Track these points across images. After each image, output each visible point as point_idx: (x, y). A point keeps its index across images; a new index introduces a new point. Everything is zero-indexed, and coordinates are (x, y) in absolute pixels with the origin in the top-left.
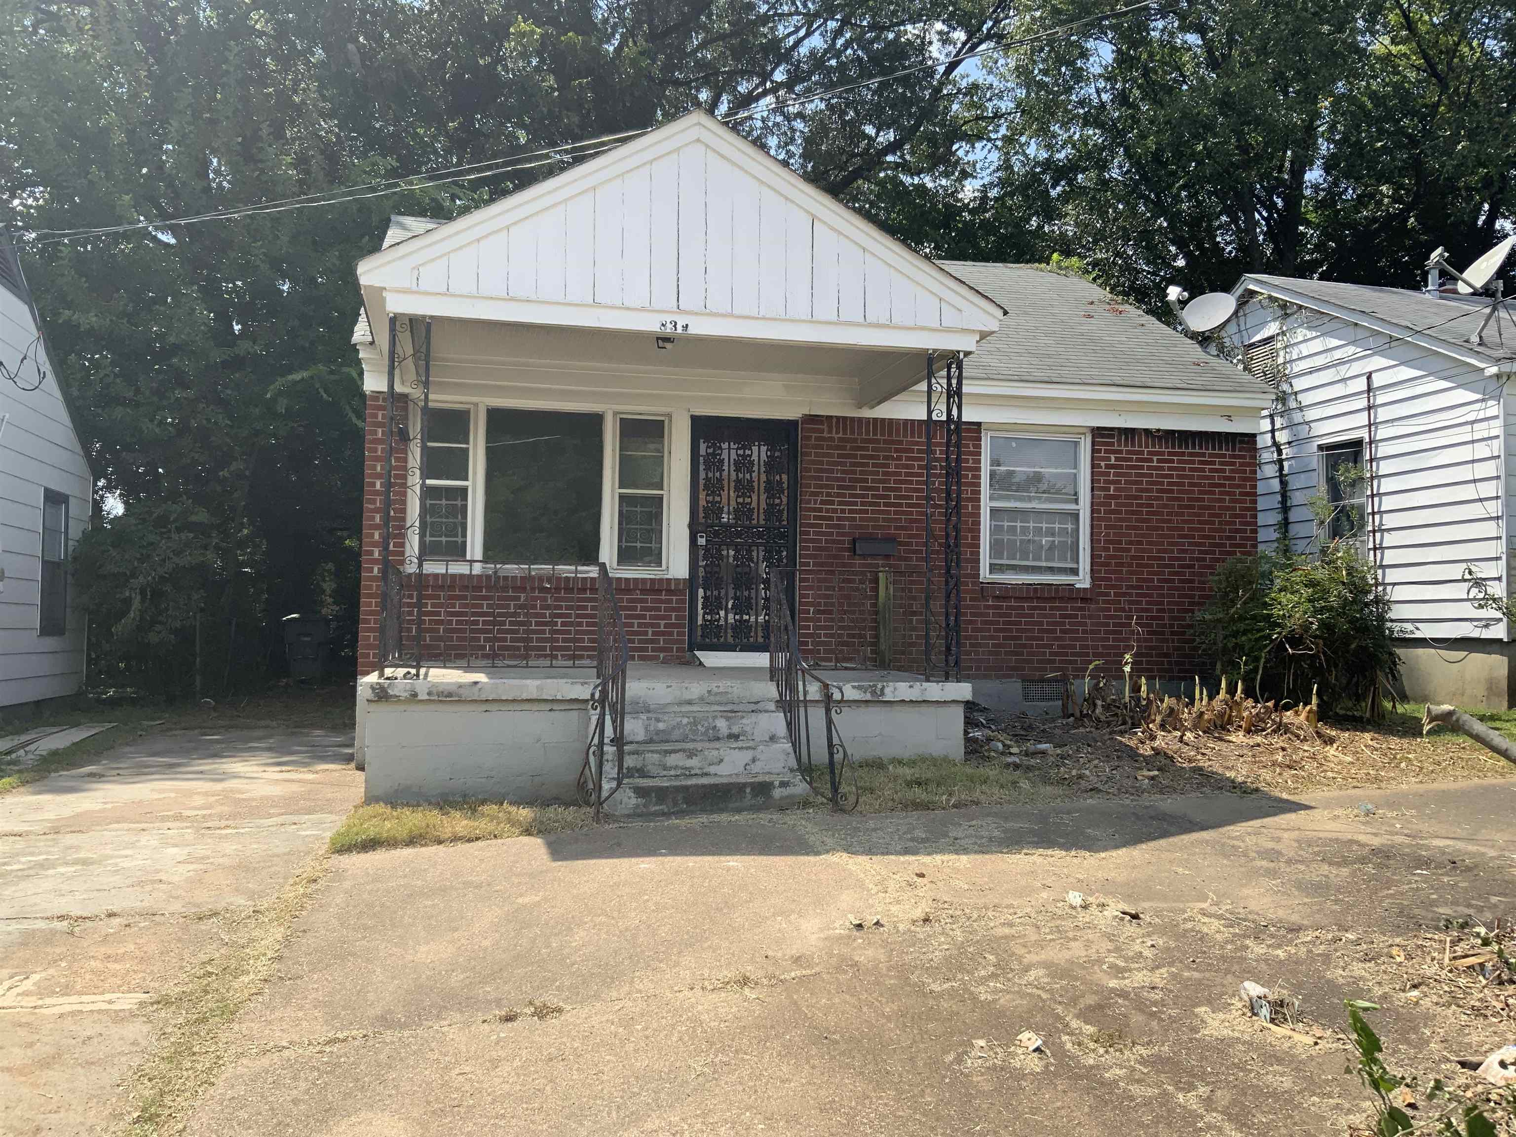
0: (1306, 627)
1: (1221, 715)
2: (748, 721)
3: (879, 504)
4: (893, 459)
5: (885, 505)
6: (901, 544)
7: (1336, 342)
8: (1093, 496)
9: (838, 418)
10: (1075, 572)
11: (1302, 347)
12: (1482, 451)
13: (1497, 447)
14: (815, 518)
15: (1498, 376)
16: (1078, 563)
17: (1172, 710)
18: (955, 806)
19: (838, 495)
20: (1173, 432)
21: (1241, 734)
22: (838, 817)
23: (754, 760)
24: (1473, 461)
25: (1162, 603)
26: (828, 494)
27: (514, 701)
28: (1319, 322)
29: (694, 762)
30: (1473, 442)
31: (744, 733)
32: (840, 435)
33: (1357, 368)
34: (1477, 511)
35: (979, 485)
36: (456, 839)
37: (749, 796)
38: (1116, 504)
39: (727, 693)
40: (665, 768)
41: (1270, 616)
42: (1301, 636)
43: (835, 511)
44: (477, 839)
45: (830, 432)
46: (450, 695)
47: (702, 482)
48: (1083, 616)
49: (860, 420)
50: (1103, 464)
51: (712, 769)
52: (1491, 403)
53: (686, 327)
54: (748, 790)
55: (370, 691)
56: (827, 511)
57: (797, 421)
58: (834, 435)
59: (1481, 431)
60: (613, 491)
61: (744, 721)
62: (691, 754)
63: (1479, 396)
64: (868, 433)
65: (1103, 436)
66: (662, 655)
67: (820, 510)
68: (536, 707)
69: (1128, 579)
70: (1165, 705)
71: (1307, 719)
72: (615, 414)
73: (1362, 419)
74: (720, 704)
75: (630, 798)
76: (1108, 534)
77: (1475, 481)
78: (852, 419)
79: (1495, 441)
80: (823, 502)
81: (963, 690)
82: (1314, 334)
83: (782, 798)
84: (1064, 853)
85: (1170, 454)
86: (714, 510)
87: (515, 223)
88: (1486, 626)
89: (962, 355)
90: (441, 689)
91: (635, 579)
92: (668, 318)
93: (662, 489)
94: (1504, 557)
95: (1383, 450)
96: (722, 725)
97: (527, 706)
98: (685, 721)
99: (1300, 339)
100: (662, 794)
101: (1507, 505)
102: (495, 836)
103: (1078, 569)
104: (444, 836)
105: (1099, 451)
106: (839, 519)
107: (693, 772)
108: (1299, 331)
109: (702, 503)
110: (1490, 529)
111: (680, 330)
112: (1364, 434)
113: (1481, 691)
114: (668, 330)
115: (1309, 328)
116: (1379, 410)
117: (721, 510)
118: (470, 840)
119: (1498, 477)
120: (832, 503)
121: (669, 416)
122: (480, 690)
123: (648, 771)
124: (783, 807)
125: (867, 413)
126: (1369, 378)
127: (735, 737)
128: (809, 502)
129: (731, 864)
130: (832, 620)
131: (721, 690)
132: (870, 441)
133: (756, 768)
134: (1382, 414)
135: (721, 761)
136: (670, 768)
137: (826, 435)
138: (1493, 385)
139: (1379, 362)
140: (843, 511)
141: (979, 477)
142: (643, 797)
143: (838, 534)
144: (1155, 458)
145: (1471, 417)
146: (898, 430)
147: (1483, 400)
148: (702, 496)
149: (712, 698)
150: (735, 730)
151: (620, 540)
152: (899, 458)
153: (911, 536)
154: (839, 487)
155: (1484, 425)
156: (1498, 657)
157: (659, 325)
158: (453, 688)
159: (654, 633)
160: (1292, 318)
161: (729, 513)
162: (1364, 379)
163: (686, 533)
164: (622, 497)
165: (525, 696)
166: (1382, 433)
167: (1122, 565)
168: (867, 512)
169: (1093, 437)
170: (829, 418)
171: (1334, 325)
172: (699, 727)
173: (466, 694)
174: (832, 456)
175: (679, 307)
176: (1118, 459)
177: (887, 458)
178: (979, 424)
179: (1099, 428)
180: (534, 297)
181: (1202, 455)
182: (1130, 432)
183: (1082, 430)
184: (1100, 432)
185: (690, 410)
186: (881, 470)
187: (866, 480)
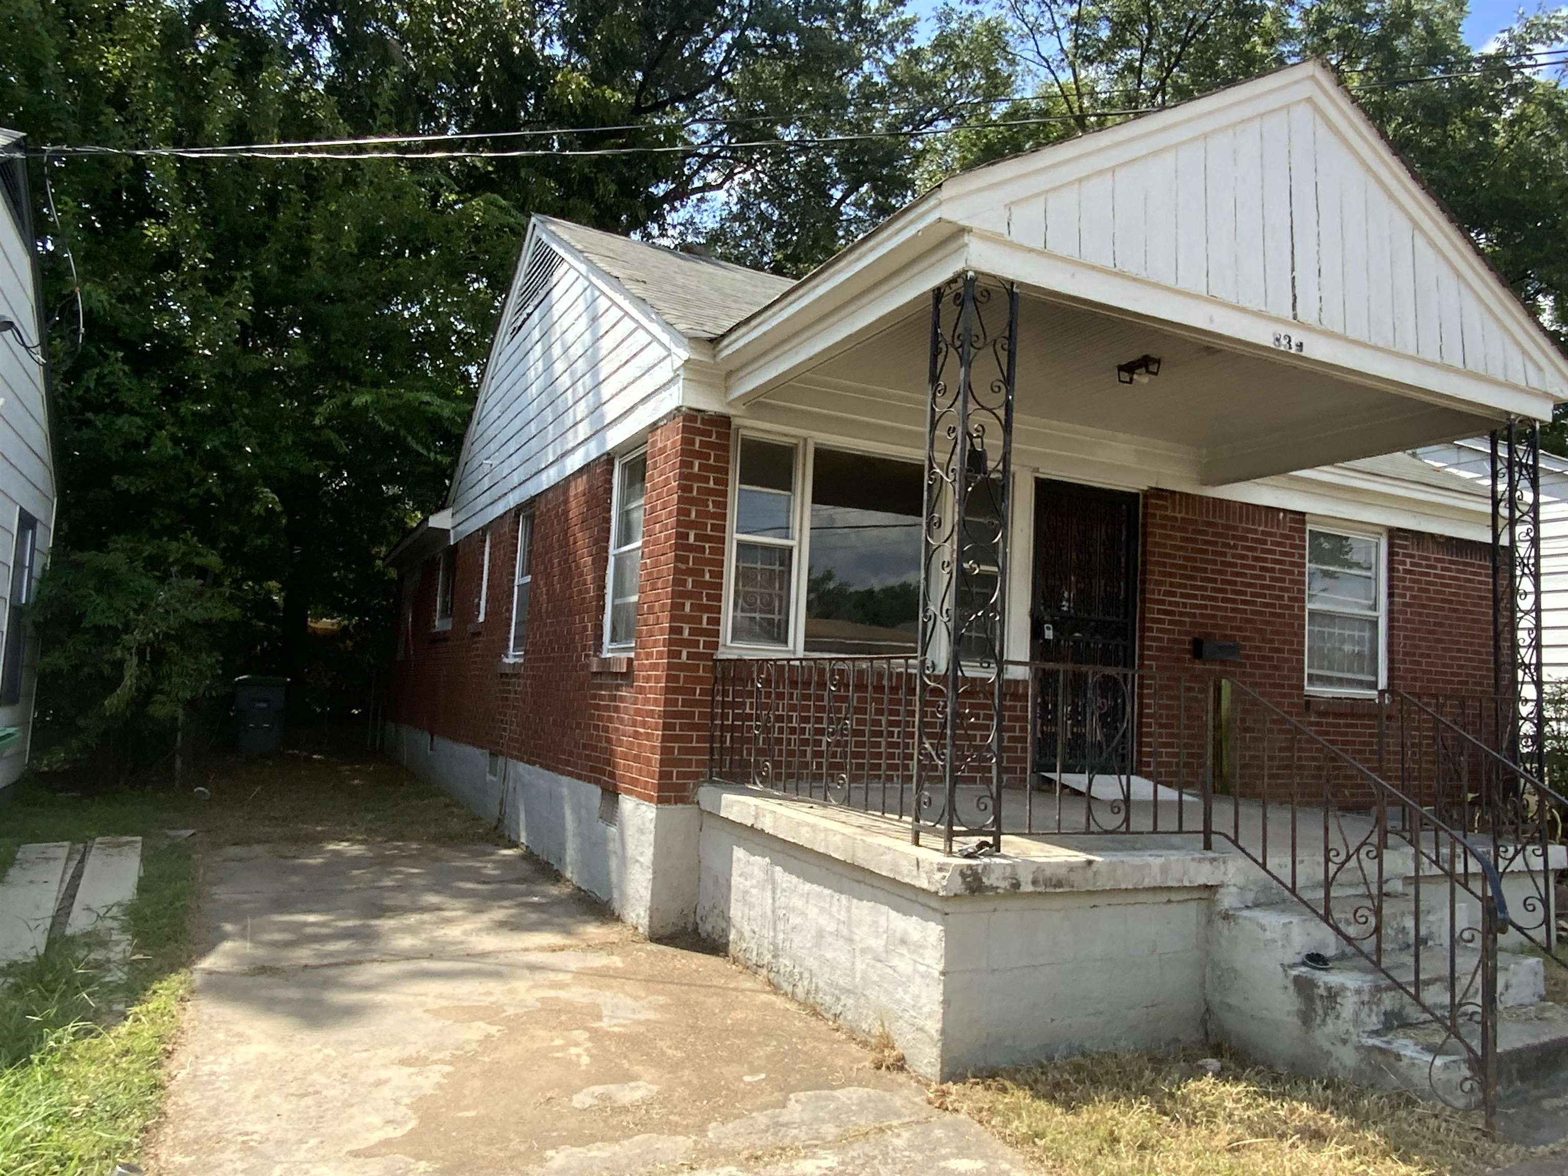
4: (1230, 547)
5: (1224, 600)
6: (1239, 647)
8: (1390, 603)
9: (1182, 494)
10: (1375, 685)
14: (1159, 612)
16: (1377, 673)
19: (1181, 587)
26: (1171, 584)
27: (1136, 890)
32: (1183, 515)
35: (1303, 584)
38: (1412, 613)
43: (1177, 604)
45: (1174, 510)
46: (1059, 884)
49: (1202, 498)
50: (1399, 568)
53: (1300, 346)
55: (960, 880)
56: (1170, 603)
57: (1140, 494)
58: (1177, 514)
64: (1208, 515)
65: (1400, 538)
67: (1163, 602)
68: (1151, 897)
76: (1402, 645)
78: (1194, 497)
80: (1166, 593)
85: (1450, 562)
87: (1123, 164)
90: (1048, 873)
92: (1283, 331)
103: (1377, 682)
105: (1396, 554)
106: (1181, 615)
111: (1294, 350)
114: (1282, 348)
120: (1175, 594)
121: (1013, 475)
122: (1095, 873)
125: (1208, 491)
128: (1153, 592)
130: (1176, 736)
132: (1210, 524)
137: (1169, 513)
140: (1185, 605)
141: (1303, 574)
143: (1180, 632)
144: (1439, 566)
146: (1235, 514)
152: (1235, 547)
153: (1244, 638)
154: (1181, 578)
157: (1272, 339)
158: (1063, 872)
163: (1027, 623)
165: (1147, 883)
168: (1206, 607)
169: (1389, 538)
170: (1174, 493)
173: (1081, 881)
174: (1175, 538)
175: (1295, 317)
176: (1412, 564)
177: (1227, 545)
178: (1303, 514)
179: (1399, 529)
180: (1143, 275)
181: (1473, 565)
182: (1419, 536)
183: (1378, 529)
184: (1394, 534)
185: (1037, 470)
186: (1219, 559)
187: (1205, 570)
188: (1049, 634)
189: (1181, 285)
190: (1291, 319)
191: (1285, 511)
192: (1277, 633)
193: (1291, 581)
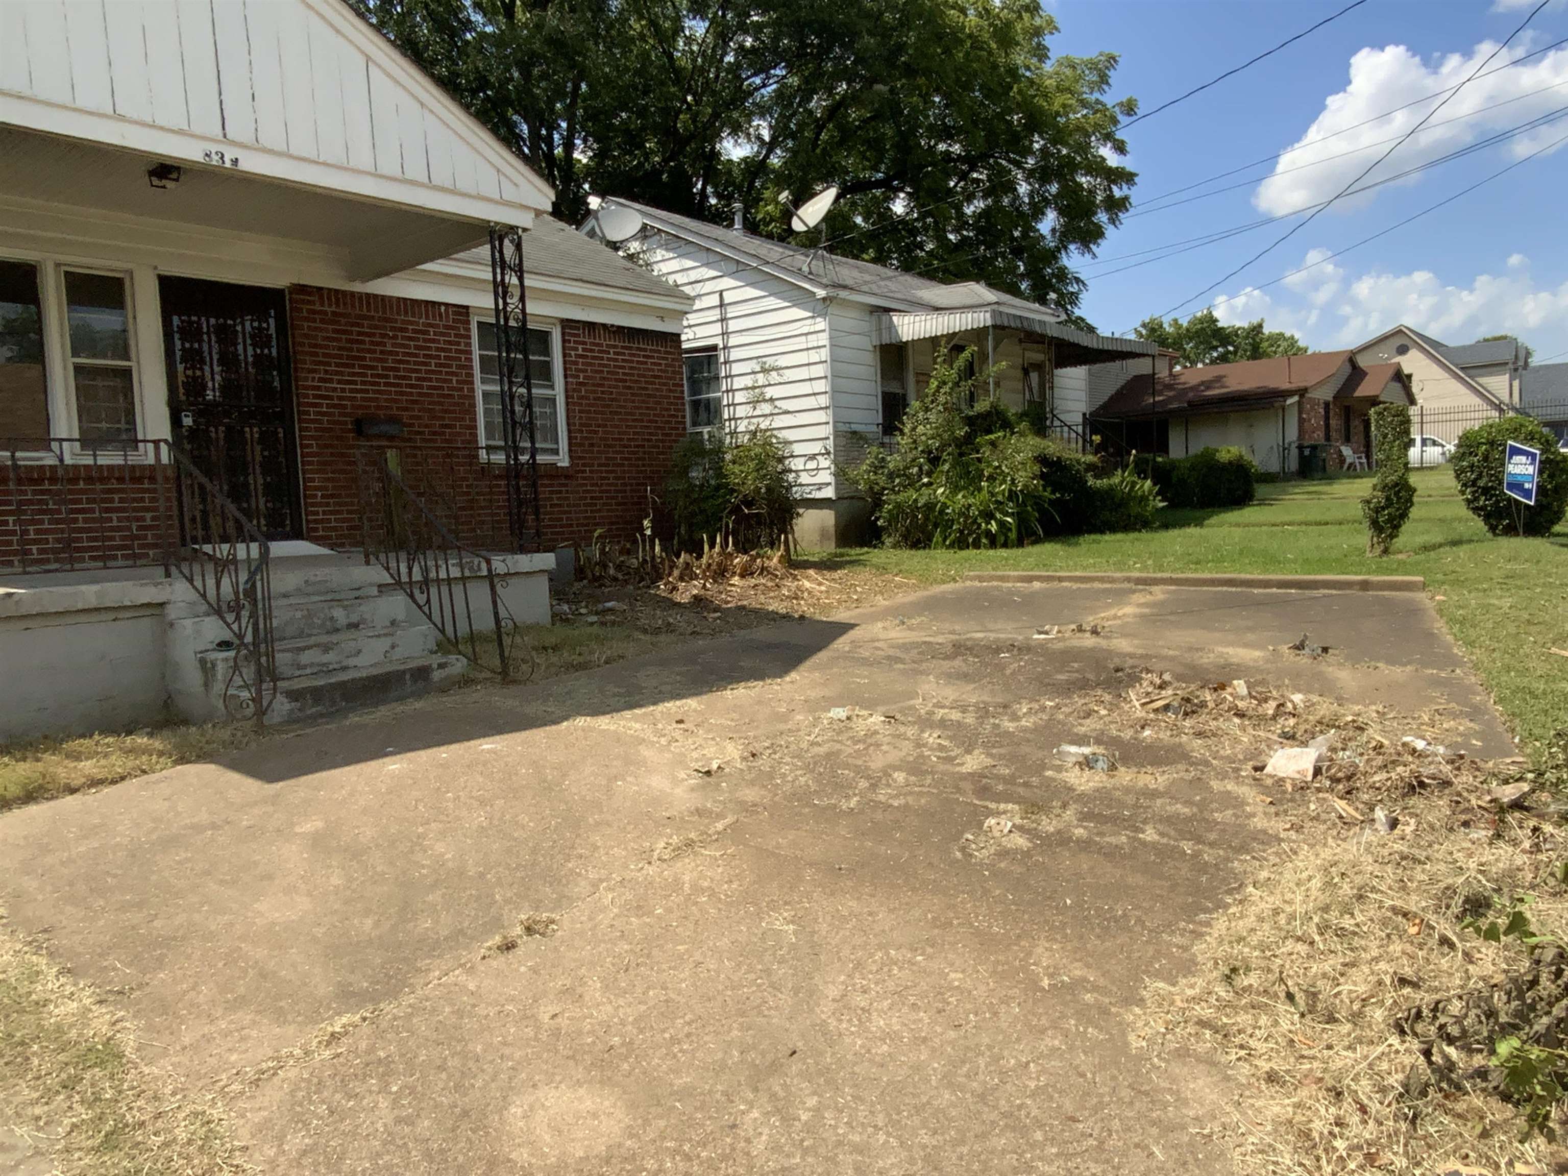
0: (758, 490)
1: (719, 564)
2: (365, 609)
3: (378, 384)
4: (390, 338)
5: (386, 384)
6: (405, 425)
7: (689, 263)
8: (566, 383)
9: (330, 290)
10: (556, 452)
11: (661, 265)
12: (814, 357)
13: (824, 354)
14: (315, 397)
15: (824, 299)
16: (557, 443)
17: (688, 564)
18: (606, 662)
19: (337, 373)
20: (623, 328)
21: (737, 578)
22: (513, 689)
23: (393, 647)
24: (809, 364)
25: (624, 478)
26: (326, 372)
27: (65, 613)
28: (676, 245)
29: (330, 657)
30: (808, 349)
31: (363, 621)
32: (333, 309)
33: (709, 287)
34: (811, 402)
35: (471, 367)
36: (95, 783)
37: (409, 683)
38: (586, 391)
39: (326, 581)
40: (300, 667)
41: (728, 484)
42: (753, 499)
43: (335, 390)
44: (123, 778)
45: (322, 305)
47: (178, 354)
48: (567, 492)
49: (352, 294)
50: (573, 353)
51: (352, 662)
52: (819, 320)
53: (235, 162)
54: (408, 677)
56: (327, 389)
57: (283, 290)
58: (326, 308)
59: (813, 341)
60: (64, 360)
61: (362, 608)
62: (326, 648)
63: (810, 314)
64: (361, 309)
65: (571, 328)
66: (151, 553)
67: (318, 388)
68: (94, 617)
69: (598, 458)
70: (681, 560)
71: (780, 562)
72: (58, 265)
73: (717, 328)
74: (319, 593)
75: (282, 704)
76: (581, 418)
77: (811, 380)
78: (344, 293)
79: (823, 350)
80: (321, 380)
81: (547, 560)
82: (671, 255)
83: (441, 680)
84: (761, 683)
85: (623, 347)
86: (196, 387)
88: (819, 489)
89: (520, 231)
91: (108, 466)
92: (213, 147)
93: (129, 360)
94: (832, 437)
95: (734, 355)
96: (339, 614)
97: (83, 618)
98: (299, 614)
99: (659, 258)
100: (317, 694)
101: (833, 398)
102: (144, 772)
103: (558, 450)
104: (75, 783)
105: (569, 341)
106: (340, 398)
107: (331, 667)
108: (658, 251)
109: (181, 378)
110: (822, 416)
111: (228, 164)
112: (719, 341)
113: (816, 537)
114: (214, 163)
115: (667, 250)
116: (730, 322)
117: (204, 387)
118: (114, 782)
119: (826, 377)
120: (331, 381)
121: (130, 273)
123: (281, 673)
124: (444, 689)
125: (358, 287)
126: (721, 295)
127: (354, 626)
128: (307, 379)
129: (485, 747)
130: (341, 504)
131: (319, 579)
132: (365, 317)
133: (398, 653)
134: (733, 326)
135: (359, 652)
136: (305, 667)
137: (317, 307)
138: (820, 306)
139: (728, 282)
140: (343, 390)
141: (471, 360)
142: (297, 700)
143: (340, 414)
144: (611, 351)
145: (805, 330)
146: (391, 308)
147: (813, 317)
148: (180, 368)
149: (310, 589)
150: (354, 618)
151: (80, 421)
152: (395, 337)
153: (412, 417)
154: (337, 365)
155: (814, 336)
156: (827, 511)
157: (202, 155)
159: (140, 528)
160: (650, 240)
161: (214, 390)
162: (717, 295)
163: (165, 412)
164: (78, 369)
165: (81, 606)
166: (733, 341)
167: (592, 445)
168: (367, 391)
169: (563, 328)
170: (320, 289)
171: (690, 249)
172: (316, 620)
174: (327, 330)
175: (225, 136)
176: (584, 350)
177: (383, 336)
178: (467, 307)
179: (567, 320)
180: (27, 92)
181: (645, 350)
182: (591, 325)
183: (554, 321)
184: (566, 324)
185: (156, 268)
186: (378, 348)
187: (364, 359)
188: (188, 421)
189: (79, 104)
190: (221, 137)
191: (446, 305)
192: (446, 411)
193: (459, 367)
